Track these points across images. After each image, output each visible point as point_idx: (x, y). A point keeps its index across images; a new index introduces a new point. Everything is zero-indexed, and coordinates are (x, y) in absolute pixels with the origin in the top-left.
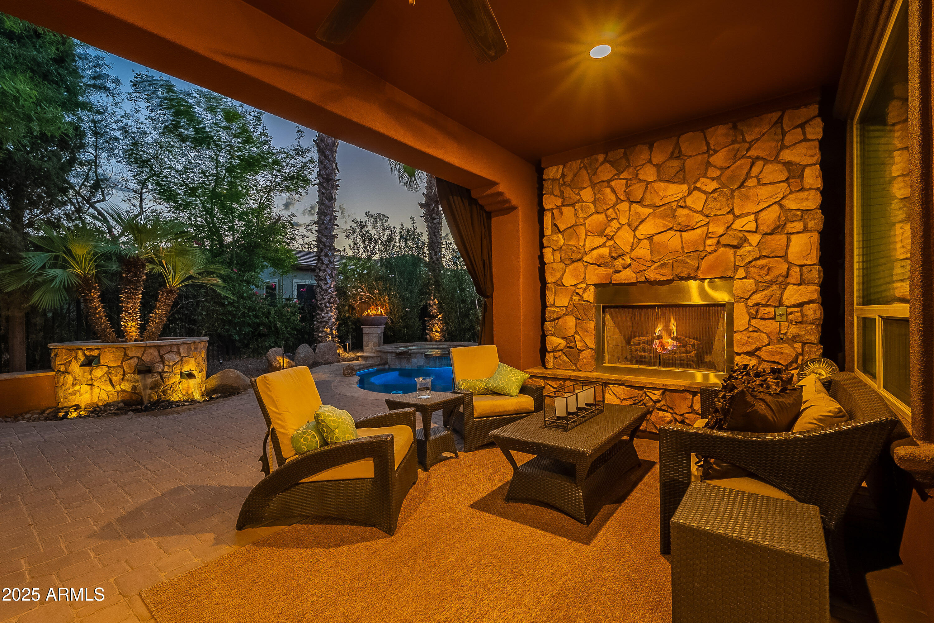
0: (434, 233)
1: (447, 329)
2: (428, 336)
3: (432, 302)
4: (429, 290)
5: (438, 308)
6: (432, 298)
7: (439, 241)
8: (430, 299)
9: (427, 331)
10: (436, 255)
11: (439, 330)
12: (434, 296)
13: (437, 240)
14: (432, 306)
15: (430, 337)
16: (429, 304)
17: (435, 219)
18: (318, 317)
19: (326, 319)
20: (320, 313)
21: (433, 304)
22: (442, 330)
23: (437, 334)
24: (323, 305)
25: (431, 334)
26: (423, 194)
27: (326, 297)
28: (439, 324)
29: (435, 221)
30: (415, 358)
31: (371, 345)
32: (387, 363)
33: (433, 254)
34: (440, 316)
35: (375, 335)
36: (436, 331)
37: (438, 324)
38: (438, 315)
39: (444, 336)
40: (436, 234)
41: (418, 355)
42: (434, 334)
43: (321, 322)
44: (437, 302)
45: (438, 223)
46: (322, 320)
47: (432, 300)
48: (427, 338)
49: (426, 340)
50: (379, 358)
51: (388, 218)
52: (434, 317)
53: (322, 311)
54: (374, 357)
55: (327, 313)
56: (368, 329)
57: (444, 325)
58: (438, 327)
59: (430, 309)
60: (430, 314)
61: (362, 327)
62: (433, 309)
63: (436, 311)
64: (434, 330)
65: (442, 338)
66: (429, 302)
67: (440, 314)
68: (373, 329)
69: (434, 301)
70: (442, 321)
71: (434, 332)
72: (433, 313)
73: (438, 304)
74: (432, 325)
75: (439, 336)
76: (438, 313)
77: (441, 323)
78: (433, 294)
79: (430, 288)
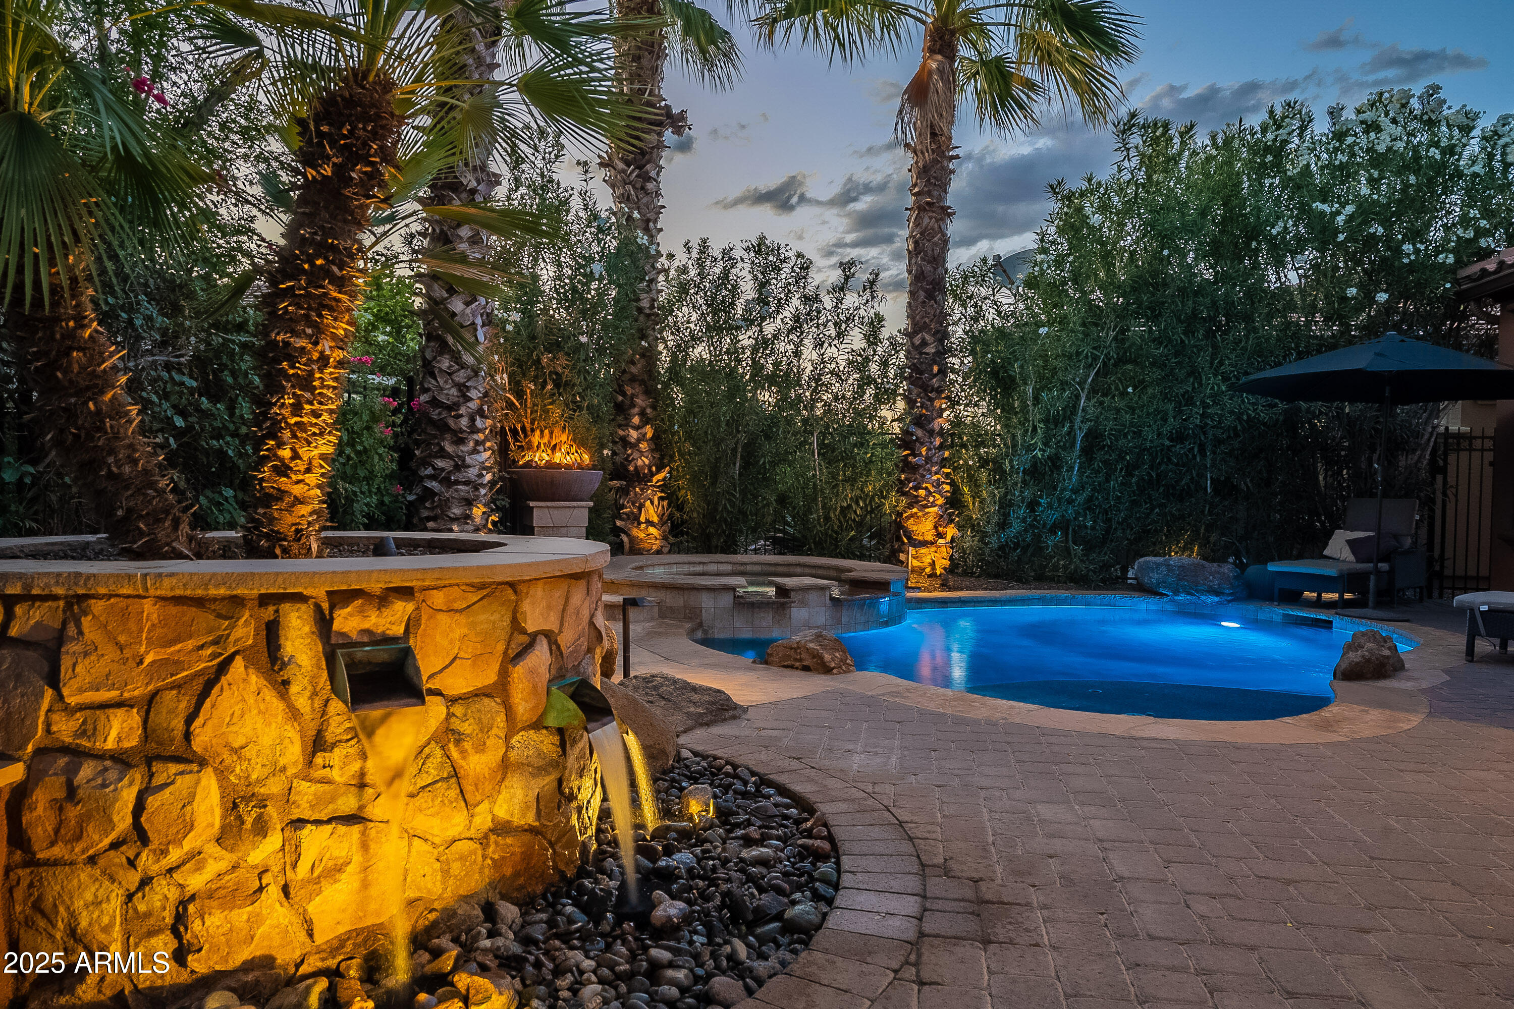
0: (647, 220)
1: (669, 518)
2: (625, 538)
3: (634, 434)
4: (624, 394)
5: (652, 450)
6: (636, 420)
7: (655, 246)
8: (627, 425)
9: (619, 523)
10: (649, 290)
11: (656, 519)
12: (642, 414)
13: (652, 243)
14: (634, 446)
15: (632, 540)
16: (625, 440)
17: (649, 179)
18: (440, 463)
19: (472, 473)
20: (449, 448)
21: (639, 440)
22: (661, 518)
23: (652, 530)
24: (464, 422)
25: (635, 532)
27: (473, 394)
28: (656, 502)
29: (650, 186)
30: (803, 604)
32: (700, 625)
34: (660, 476)
35: (574, 532)
36: (649, 523)
37: (652, 503)
38: (653, 475)
40: (651, 224)
41: (813, 597)
42: (644, 531)
43: (457, 482)
44: (649, 435)
45: (656, 192)
46: (461, 477)
47: (637, 428)
48: (623, 543)
52: (641, 478)
53: (461, 441)
55: (475, 451)
56: (551, 511)
57: (666, 503)
58: (651, 511)
59: (629, 456)
60: (628, 470)
61: (532, 504)
62: (636, 455)
63: (647, 462)
64: (642, 519)
65: (664, 543)
66: (621, 433)
67: (659, 471)
68: (568, 512)
69: (643, 430)
70: (662, 491)
71: (643, 526)
72: (636, 467)
73: (651, 439)
74: (633, 504)
75: (656, 538)
76: (654, 469)
77: (661, 498)
78: (636, 410)
79: (629, 391)
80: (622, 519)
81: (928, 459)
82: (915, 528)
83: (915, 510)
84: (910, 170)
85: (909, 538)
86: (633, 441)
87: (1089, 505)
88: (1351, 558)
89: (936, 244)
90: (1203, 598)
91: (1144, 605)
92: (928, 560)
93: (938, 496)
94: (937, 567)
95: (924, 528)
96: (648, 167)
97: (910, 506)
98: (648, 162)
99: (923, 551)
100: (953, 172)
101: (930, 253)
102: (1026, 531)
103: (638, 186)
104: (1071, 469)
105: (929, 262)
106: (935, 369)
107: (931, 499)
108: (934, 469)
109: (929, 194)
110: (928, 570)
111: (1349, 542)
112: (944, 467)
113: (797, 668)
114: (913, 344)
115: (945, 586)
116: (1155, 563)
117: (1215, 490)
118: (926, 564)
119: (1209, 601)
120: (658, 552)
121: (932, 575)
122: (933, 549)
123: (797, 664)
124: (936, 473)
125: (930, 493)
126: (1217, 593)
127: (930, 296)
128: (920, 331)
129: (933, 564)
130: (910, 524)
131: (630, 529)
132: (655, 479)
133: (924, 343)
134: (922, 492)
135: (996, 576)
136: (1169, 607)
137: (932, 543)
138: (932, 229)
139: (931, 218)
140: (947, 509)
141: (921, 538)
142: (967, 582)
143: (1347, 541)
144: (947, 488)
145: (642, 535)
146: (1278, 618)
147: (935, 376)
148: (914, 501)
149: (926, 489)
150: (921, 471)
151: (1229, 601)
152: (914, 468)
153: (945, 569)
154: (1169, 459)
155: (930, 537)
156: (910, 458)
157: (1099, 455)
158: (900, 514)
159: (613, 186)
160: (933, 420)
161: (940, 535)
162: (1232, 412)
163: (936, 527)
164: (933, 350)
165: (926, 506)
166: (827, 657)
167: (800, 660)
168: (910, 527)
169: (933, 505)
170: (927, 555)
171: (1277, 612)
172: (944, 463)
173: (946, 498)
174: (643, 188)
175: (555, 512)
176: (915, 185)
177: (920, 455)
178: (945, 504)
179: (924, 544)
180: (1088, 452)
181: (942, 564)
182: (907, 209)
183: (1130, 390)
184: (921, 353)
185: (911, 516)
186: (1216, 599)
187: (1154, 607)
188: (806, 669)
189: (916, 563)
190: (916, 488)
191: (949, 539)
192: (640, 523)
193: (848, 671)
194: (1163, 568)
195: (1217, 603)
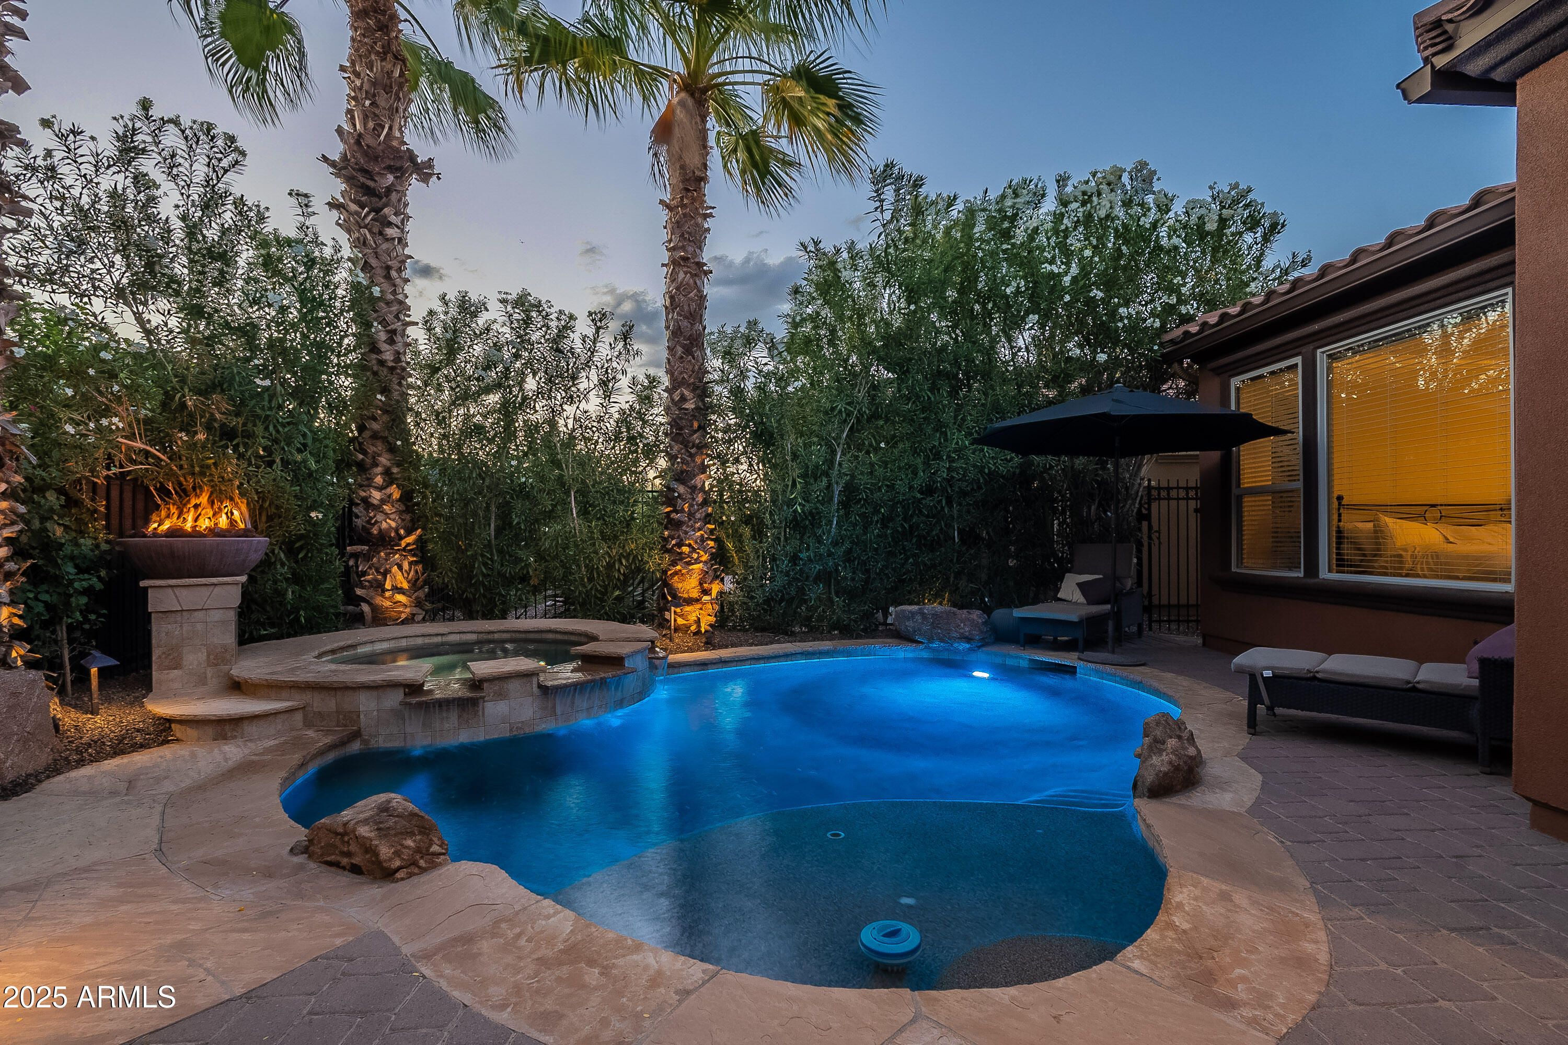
0: (388, 268)
1: (426, 582)
2: (365, 608)
3: (376, 495)
4: (365, 453)
5: (401, 513)
6: (379, 480)
7: (400, 297)
8: (369, 485)
9: (359, 592)
10: (391, 341)
11: (405, 585)
12: (387, 472)
13: (394, 293)
14: (378, 508)
15: (375, 608)
16: (366, 501)
17: (390, 224)
21: (383, 501)
22: (414, 584)
23: (400, 597)
25: (379, 600)
26: (339, 130)
28: (406, 566)
29: (391, 232)
30: (501, 695)
31: (194, 659)
32: (357, 735)
33: (383, 336)
34: (410, 539)
35: (216, 616)
36: (397, 589)
37: (400, 567)
38: (401, 538)
39: (418, 604)
40: (394, 274)
41: (515, 688)
42: (390, 598)
44: (396, 495)
45: (400, 240)
47: (380, 489)
48: (362, 613)
49: (357, 620)
50: (299, 716)
51: (243, 154)
52: (385, 541)
54: (277, 713)
56: (177, 591)
57: (419, 568)
58: (400, 577)
59: (371, 518)
60: (370, 534)
61: (143, 584)
62: (380, 517)
63: (393, 524)
64: (388, 586)
65: (415, 610)
66: (363, 494)
67: (409, 533)
68: (205, 592)
69: (388, 491)
70: (413, 556)
71: (388, 594)
72: (380, 530)
73: (400, 500)
74: (377, 571)
75: (405, 606)
76: (402, 532)
77: (411, 563)
78: (379, 470)
79: (371, 449)
80: (363, 587)
81: (691, 515)
82: (680, 585)
83: (678, 567)
84: (665, 227)
85: (674, 596)
86: (375, 502)
87: (848, 557)
88: (1082, 600)
89: (692, 300)
90: (956, 645)
91: (903, 652)
92: (693, 618)
93: (702, 553)
94: (702, 625)
95: (689, 585)
96: (386, 210)
97: (674, 563)
98: (386, 205)
99: (688, 608)
100: (708, 230)
101: (686, 308)
102: (790, 584)
103: (376, 230)
104: (830, 523)
105: (686, 317)
106: (696, 425)
107: (695, 556)
108: (698, 525)
109: (683, 248)
110: (693, 628)
111: (1080, 585)
112: (709, 523)
113: (344, 868)
114: (672, 400)
115: (709, 644)
116: (910, 612)
117: (961, 539)
118: (691, 622)
119: (961, 648)
120: (410, 620)
121: (698, 633)
122: (699, 606)
123: (345, 861)
124: (700, 529)
125: (694, 550)
126: (968, 640)
127: (688, 351)
128: (679, 387)
129: (698, 621)
130: (676, 582)
131: (372, 598)
132: (403, 543)
133: (683, 399)
134: (685, 549)
135: (763, 630)
136: (925, 654)
137: (697, 600)
138: (687, 284)
139: (686, 273)
140: (712, 565)
141: (686, 596)
142: (733, 637)
143: (1079, 585)
144: (711, 543)
145: (387, 604)
146: (1024, 664)
147: (695, 432)
148: (678, 558)
149: (689, 545)
150: (684, 528)
151: (979, 647)
152: (678, 524)
153: (711, 625)
154: (920, 511)
155: (695, 594)
156: (673, 515)
157: (856, 508)
158: (665, 572)
159: (349, 231)
160: (695, 476)
161: (706, 592)
162: (974, 466)
163: (701, 584)
164: (693, 406)
165: (689, 563)
166: (385, 851)
167: (349, 854)
168: (676, 585)
169: (697, 561)
170: (692, 613)
171: (1024, 657)
172: (708, 519)
173: (712, 554)
174: (381, 233)
175: (184, 593)
176: (670, 241)
177: (682, 511)
178: (711, 560)
179: (690, 601)
180: (845, 505)
181: (707, 621)
182: (663, 265)
183: (883, 445)
184: (680, 409)
185: (676, 573)
186: (968, 646)
187: (910, 655)
188: (356, 870)
189: (680, 621)
190: (680, 545)
191: (714, 593)
192: (384, 590)
193: (433, 866)
194: (919, 617)
195: (969, 649)
